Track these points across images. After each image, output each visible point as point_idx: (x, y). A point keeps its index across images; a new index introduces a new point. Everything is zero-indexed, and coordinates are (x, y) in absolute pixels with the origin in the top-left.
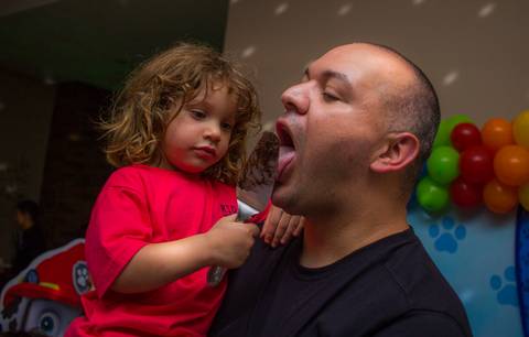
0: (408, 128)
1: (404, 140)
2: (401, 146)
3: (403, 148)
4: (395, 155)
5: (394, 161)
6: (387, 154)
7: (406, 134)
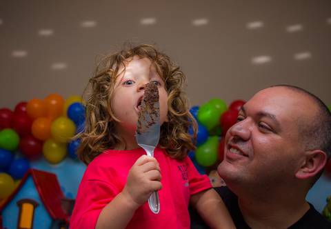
0: (319, 146)
1: (316, 155)
2: (314, 159)
3: (316, 160)
4: (311, 166)
5: (310, 170)
6: (305, 166)
7: (317, 151)
